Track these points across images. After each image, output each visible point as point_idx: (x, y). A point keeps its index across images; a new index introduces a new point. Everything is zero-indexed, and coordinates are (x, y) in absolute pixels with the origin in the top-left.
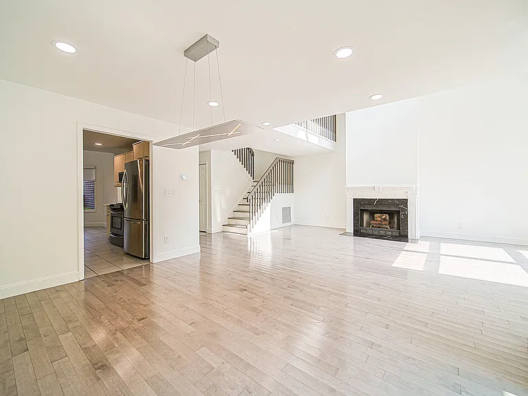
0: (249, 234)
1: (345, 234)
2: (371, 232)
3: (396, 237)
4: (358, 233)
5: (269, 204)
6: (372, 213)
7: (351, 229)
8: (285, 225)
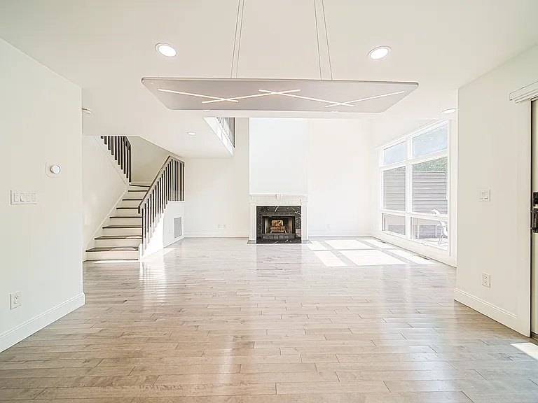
0: (141, 257)
1: (249, 242)
2: (271, 238)
3: (292, 240)
4: (260, 240)
5: (163, 215)
6: (270, 220)
7: (254, 237)
8: (178, 239)
